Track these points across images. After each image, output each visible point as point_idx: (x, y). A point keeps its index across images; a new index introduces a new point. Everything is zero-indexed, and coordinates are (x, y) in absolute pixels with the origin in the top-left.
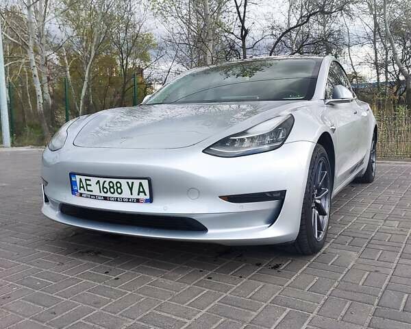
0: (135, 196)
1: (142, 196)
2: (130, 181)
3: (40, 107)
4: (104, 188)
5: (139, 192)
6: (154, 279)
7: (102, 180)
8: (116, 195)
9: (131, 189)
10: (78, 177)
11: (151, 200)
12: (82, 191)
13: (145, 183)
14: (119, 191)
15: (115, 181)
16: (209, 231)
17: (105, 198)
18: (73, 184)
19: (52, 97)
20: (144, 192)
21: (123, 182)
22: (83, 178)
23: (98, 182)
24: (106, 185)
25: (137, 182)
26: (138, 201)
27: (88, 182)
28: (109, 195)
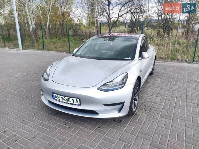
0: (75, 103)
1: (77, 103)
2: (73, 99)
3: (31, 30)
4: (64, 99)
5: (76, 102)
6: (81, 128)
7: (63, 97)
8: (68, 102)
9: (73, 101)
10: (55, 95)
11: (80, 105)
12: (56, 99)
13: (78, 100)
14: (69, 101)
15: (68, 98)
16: (99, 115)
17: (65, 103)
18: (53, 96)
19: (35, 25)
20: (78, 102)
21: (71, 99)
22: (57, 95)
23: (62, 97)
24: (65, 99)
25: (75, 99)
26: (76, 105)
27: (58, 97)
28: (66, 102)
